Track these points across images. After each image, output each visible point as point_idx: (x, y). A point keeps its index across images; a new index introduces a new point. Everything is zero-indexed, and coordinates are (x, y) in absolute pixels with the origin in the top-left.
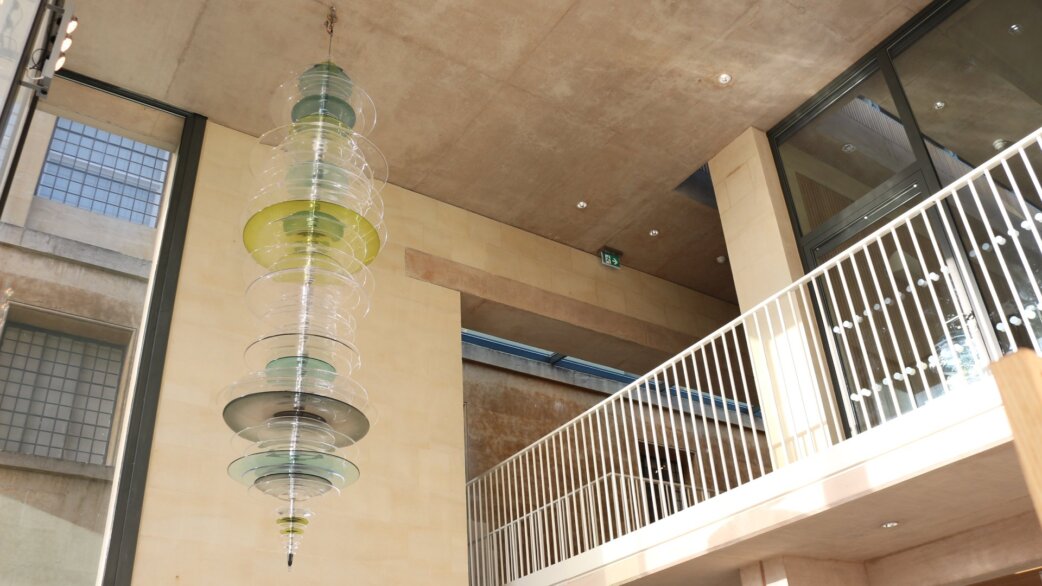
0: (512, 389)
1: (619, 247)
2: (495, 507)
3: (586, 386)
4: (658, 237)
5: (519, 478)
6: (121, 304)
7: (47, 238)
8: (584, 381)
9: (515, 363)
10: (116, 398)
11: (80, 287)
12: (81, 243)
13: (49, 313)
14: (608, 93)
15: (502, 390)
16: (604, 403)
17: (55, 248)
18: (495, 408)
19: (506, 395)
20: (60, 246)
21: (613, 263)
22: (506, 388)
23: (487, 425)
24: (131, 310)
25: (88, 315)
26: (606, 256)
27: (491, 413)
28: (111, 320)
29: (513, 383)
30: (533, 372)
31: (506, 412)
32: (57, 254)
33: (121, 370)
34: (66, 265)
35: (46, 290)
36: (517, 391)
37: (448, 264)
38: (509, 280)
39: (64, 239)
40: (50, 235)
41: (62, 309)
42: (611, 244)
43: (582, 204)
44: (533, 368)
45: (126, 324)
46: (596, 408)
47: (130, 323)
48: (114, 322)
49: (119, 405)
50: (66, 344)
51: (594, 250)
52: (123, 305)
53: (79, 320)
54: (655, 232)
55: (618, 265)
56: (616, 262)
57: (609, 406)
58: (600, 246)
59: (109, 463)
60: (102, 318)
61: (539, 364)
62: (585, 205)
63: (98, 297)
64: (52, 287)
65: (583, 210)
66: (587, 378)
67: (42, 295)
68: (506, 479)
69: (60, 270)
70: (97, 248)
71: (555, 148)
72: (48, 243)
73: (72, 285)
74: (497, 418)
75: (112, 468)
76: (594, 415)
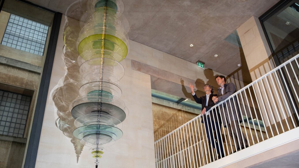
0: (164, 112)
1: (204, 61)
2: (160, 153)
3: (189, 111)
4: (218, 57)
5: (168, 143)
6: (30, 81)
7: (5, 59)
8: (189, 110)
9: (165, 103)
10: (28, 114)
11: (16, 75)
12: (17, 60)
13: (5, 84)
14: (203, 4)
15: (161, 112)
16: (197, 117)
17: (7, 62)
18: (159, 119)
19: (162, 114)
20: (9, 61)
21: (202, 66)
22: (162, 111)
23: (156, 124)
24: (34, 83)
25: (19, 85)
26: (199, 64)
27: (158, 120)
28: (27, 87)
29: (165, 110)
30: (172, 106)
31: (163, 120)
32: (8, 64)
33: (30, 104)
34: (11, 68)
35: (4, 76)
36: (166, 113)
37: (146, 66)
38: (167, 71)
39: (10, 59)
40: (6, 58)
41: (9, 83)
42: (201, 60)
43: (192, 45)
44: (171, 105)
45: (32, 88)
46: (194, 119)
47: (34, 88)
48: (28, 88)
49: (29, 116)
50: (10, 95)
51: (195, 62)
52: (31, 82)
53: (15, 87)
54: (216, 56)
55: (203, 67)
56: (203, 66)
57: (199, 118)
58: (197, 60)
59: (25, 137)
60: (24, 86)
61: (173, 103)
62: (193, 46)
63: (22, 79)
64: (6, 75)
65: (192, 47)
66: (190, 108)
67: (3, 78)
68: (163, 143)
69: (9, 69)
70: (22, 62)
71: (183, 24)
72: (5, 60)
73: (13, 75)
74: (160, 122)
75: (26, 139)
76: (193, 122)
